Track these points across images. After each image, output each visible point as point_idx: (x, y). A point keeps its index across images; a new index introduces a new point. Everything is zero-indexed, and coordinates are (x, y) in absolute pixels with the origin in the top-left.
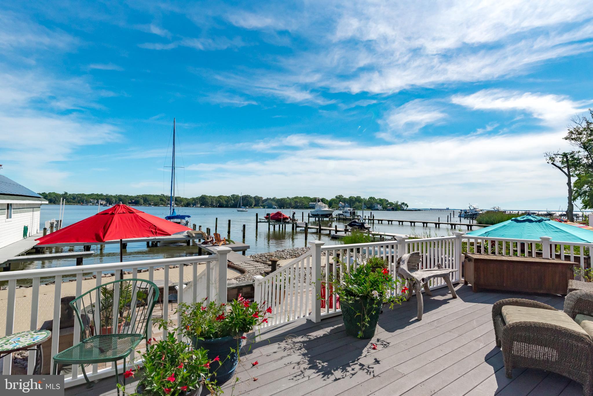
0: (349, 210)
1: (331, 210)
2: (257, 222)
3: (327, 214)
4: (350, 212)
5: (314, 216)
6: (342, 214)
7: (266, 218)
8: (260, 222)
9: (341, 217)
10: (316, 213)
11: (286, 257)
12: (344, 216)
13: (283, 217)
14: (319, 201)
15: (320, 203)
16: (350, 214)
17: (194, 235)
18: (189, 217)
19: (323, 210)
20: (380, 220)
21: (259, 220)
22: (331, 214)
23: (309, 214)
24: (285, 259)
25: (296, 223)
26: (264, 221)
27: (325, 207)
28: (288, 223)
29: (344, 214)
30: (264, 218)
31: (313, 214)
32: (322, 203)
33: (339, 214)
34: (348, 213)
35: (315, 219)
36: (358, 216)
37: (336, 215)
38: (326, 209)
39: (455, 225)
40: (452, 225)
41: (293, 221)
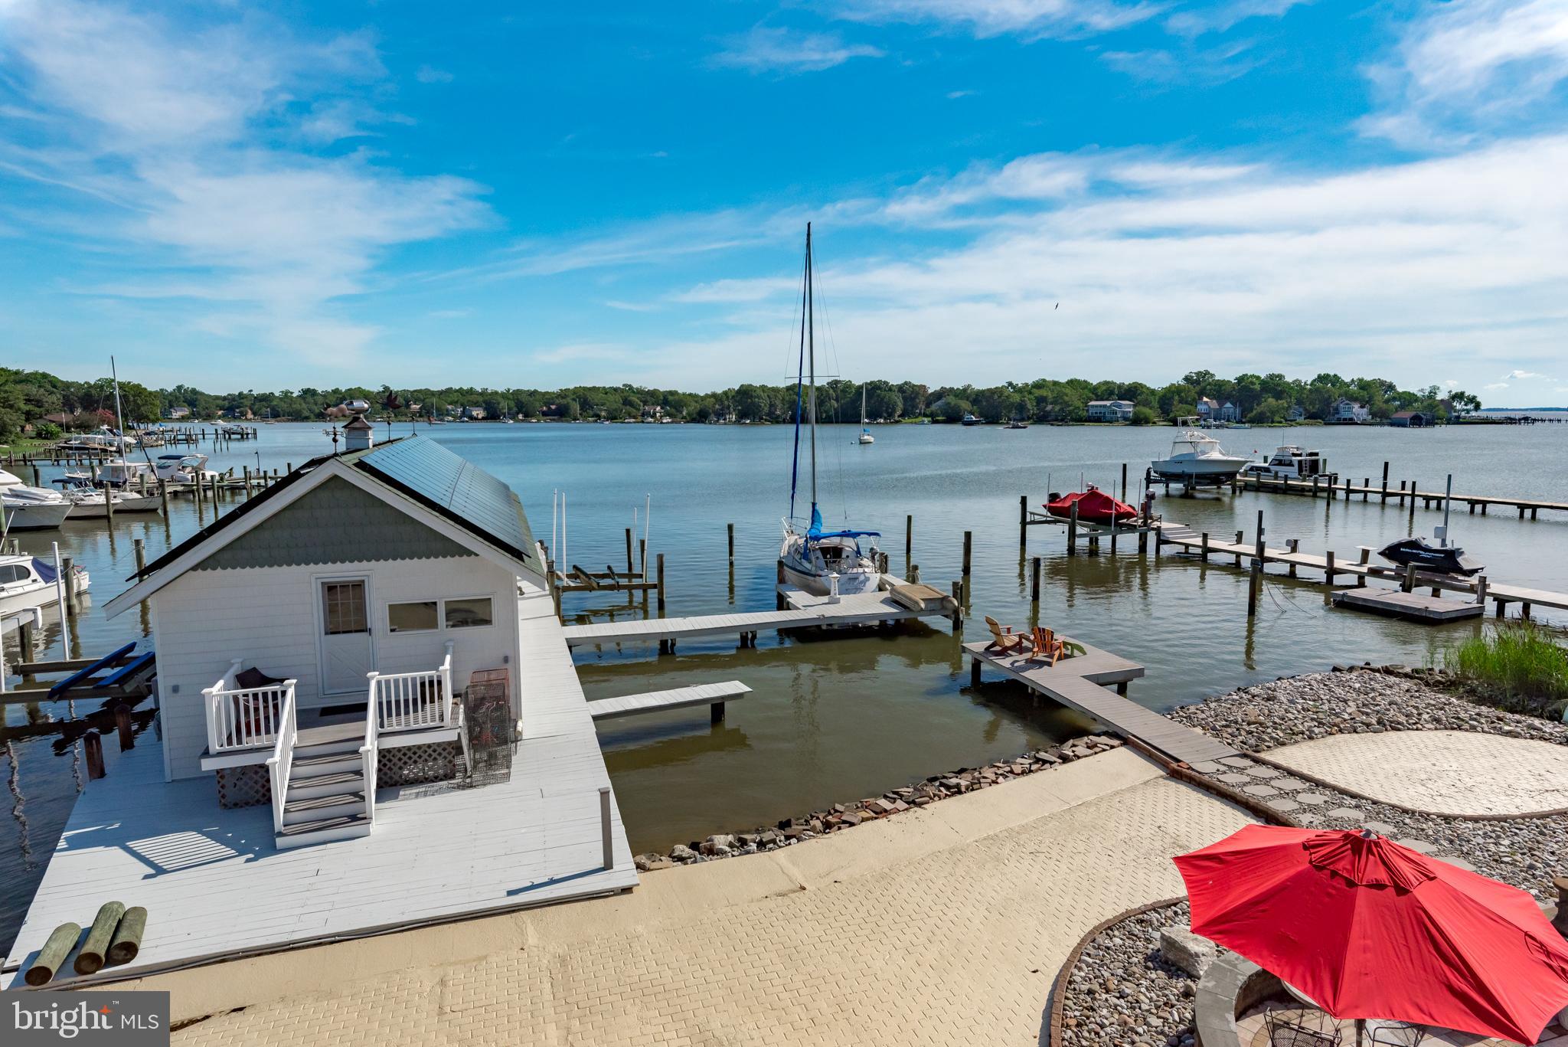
0: (1294, 455)
2: (1024, 523)
3: (1218, 475)
4: (1300, 462)
5: (1168, 478)
6: (1267, 470)
7: (1051, 510)
8: (1035, 522)
9: (1266, 479)
10: (1177, 469)
12: (1276, 477)
13: (1116, 510)
16: (1300, 470)
17: (923, 605)
19: (1203, 457)
20: (1434, 498)
21: (1028, 520)
22: (1231, 476)
23: (1148, 473)
24: (1311, 738)
25: (1158, 530)
26: (1047, 519)
27: (1208, 447)
28: (1132, 528)
29: (1274, 468)
30: (1044, 512)
31: (1165, 470)
32: (1195, 433)
33: (1252, 469)
34: (1291, 464)
35: (1167, 486)
36: (1333, 478)
37: (1245, 474)
38: (1216, 455)
41: (1145, 523)
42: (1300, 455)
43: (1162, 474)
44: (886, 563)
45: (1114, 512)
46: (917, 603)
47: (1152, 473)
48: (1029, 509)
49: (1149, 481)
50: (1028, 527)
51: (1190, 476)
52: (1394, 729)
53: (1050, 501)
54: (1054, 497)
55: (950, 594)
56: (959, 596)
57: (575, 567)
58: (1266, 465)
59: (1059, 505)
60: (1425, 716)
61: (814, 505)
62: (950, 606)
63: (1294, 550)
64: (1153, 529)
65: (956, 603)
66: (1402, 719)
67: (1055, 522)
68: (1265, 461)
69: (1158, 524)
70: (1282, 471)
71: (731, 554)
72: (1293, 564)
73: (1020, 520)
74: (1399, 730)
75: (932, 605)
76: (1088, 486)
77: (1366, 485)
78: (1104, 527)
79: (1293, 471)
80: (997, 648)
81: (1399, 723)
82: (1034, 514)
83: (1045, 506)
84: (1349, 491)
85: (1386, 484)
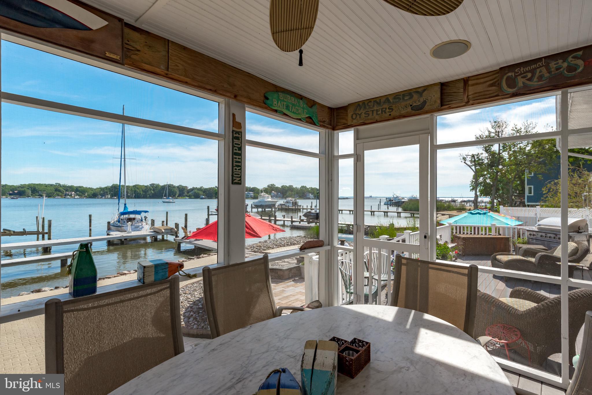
0: (291, 200)
1: (274, 200)
2: (209, 215)
3: (270, 205)
4: (292, 202)
5: (257, 206)
6: (284, 205)
7: (217, 210)
8: (212, 215)
9: (284, 207)
10: (259, 204)
11: (273, 247)
14: (262, 192)
15: (262, 193)
16: (293, 204)
17: (163, 231)
18: (146, 212)
19: (266, 200)
22: (274, 205)
24: (273, 249)
26: (215, 213)
27: (268, 198)
29: (286, 204)
30: (215, 211)
31: (257, 204)
32: (264, 194)
33: (281, 204)
34: (290, 203)
35: (258, 210)
36: (300, 206)
37: (279, 206)
38: (270, 200)
39: (387, 212)
40: (385, 212)
42: (292, 200)
44: (154, 223)
46: (161, 230)
47: (253, 206)
48: (210, 211)
49: (252, 208)
51: (263, 206)
52: (294, 245)
55: (174, 227)
56: (177, 228)
58: (284, 203)
60: (302, 242)
61: (125, 204)
62: (173, 231)
63: (284, 218)
65: (176, 230)
66: (296, 242)
70: (287, 204)
72: (284, 221)
73: (207, 214)
74: (295, 245)
75: (167, 231)
77: (307, 207)
79: (291, 205)
80: (186, 238)
81: (295, 243)
82: (212, 212)
84: (303, 209)
85: (311, 207)
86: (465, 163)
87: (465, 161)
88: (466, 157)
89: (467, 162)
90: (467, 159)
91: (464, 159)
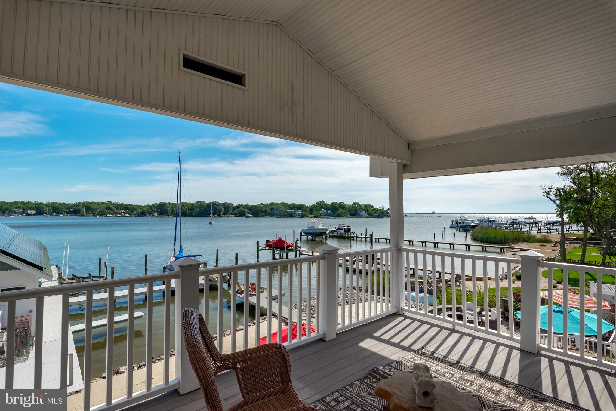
0: (343, 227)
1: (325, 227)
2: (258, 250)
3: (321, 233)
4: (345, 229)
6: (336, 231)
7: (267, 245)
8: (261, 250)
9: (335, 234)
10: (309, 232)
12: (338, 234)
16: (345, 231)
17: (216, 279)
19: (316, 227)
20: (377, 238)
21: (259, 249)
22: (325, 233)
23: (301, 233)
25: (300, 251)
26: (264, 249)
27: (318, 224)
28: (292, 250)
29: (337, 231)
30: (265, 246)
33: (332, 231)
34: (342, 230)
35: (307, 237)
36: (353, 233)
37: (329, 233)
38: (320, 227)
39: (453, 244)
40: (450, 244)
41: (296, 249)
42: (345, 227)
43: (305, 233)
45: (286, 245)
46: (214, 279)
48: (259, 245)
49: (301, 235)
50: (259, 251)
51: (313, 234)
53: (267, 243)
54: (268, 241)
55: (227, 275)
56: (230, 275)
57: (73, 275)
58: (336, 230)
59: (269, 244)
61: (181, 246)
62: (226, 279)
64: (298, 250)
65: (229, 278)
67: (268, 249)
68: (335, 229)
69: (300, 249)
70: (339, 231)
71: (146, 266)
76: (279, 237)
77: (361, 235)
78: (282, 250)
79: (343, 232)
80: (240, 291)
82: (261, 247)
83: (265, 244)
84: (357, 237)
85: (366, 235)
86: (547, 197)
87: (548, 194)
88: (549, 190)
89: (550, 196)
90: (550, 192)
91: (547, 193)
